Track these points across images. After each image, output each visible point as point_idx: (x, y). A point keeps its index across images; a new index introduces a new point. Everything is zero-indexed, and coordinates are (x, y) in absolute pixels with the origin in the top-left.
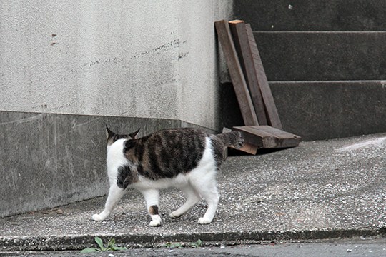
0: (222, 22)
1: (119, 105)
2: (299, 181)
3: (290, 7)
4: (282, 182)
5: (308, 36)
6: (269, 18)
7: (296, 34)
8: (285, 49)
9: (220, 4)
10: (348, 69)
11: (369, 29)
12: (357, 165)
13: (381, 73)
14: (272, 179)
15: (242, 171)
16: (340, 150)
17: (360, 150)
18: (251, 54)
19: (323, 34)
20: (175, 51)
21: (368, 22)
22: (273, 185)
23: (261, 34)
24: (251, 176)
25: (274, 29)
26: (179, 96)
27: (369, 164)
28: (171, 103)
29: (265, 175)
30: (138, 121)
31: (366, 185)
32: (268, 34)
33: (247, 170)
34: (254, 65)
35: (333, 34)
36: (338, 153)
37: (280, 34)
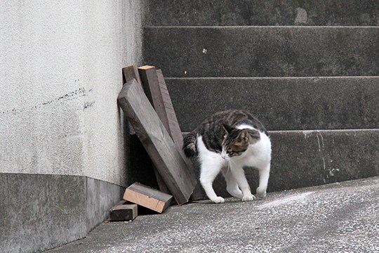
0: (131, 68)
1: (18, 161)
2: (217, 241)
3: (204, 51)
4: (198, 243)
5: (224, 83)
6: (181, 64)
7: (211, 80)
8: (199, 97)
9: (128, 48)
10: (267, 118)
11: (290, 75)
12: (279, 223)
13: (303, 122)
14: (188, 240)
15: (154, 232)
16: (261, 207)
17: (282, 207)
18: (163, 102)
19: (240, 81)
20: (80, 100)
21: (288, 66)
22: (189, 247)
23: (173, 80)
24: (165, 238)
25: (188, 75)
26: (85, 150)
27: (292, 223)
28: (76, 158)
29: (179, 235)
30: (40, 178)
31: (290, 245)
32: (181, 81)
33: (161, 230)
34: (166, 115)
35: (251, 80)
36: (258, 211)
37: (194, 81)
